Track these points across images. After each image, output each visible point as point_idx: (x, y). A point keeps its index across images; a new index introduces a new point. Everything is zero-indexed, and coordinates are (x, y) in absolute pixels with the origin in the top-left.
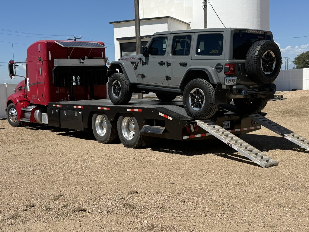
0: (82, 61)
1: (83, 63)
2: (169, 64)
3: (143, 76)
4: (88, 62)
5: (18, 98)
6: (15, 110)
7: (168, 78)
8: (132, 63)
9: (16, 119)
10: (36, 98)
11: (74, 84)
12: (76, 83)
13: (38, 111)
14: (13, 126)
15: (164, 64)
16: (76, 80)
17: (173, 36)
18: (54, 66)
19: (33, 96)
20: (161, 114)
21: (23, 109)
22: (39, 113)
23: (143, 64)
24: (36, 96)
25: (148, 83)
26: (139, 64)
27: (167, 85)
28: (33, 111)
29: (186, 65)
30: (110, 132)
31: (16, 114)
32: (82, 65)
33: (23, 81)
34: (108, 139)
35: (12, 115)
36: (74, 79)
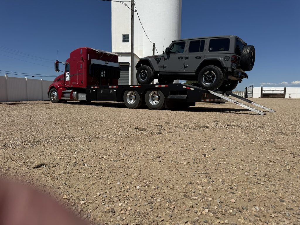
0: (107, 62)
1: (108, 64)
2: (186, 58)
3: (165, 67)
4: (111, 64)
5: (59, 85)
6: (56, 93)
7: (185, 67)
8: (155, 59)
9: (56, 98)
10: (76, 84)
11: (102, 76)
12: (103, 75)
13: (76, 92)
14: (53, 103)
15: (182, 58)
16: (103, 74)
17: (190, 41)
18: (91, 64)
19: (73, 82)
20: (184, 87)
21: (63, 91)
22: (76, 93)
23: (165, 59)
24: (76, 82)
25: (168, 71)
26: (162, 59)
27: (184, 71)
28: (72, 92)
29: (200, 58)
30: (139, 101)
31: (57, 95)
32: (107, 65)
33: (63, 74)
34: (137, 106)
35: (54, 96)
36: (102, 73)
